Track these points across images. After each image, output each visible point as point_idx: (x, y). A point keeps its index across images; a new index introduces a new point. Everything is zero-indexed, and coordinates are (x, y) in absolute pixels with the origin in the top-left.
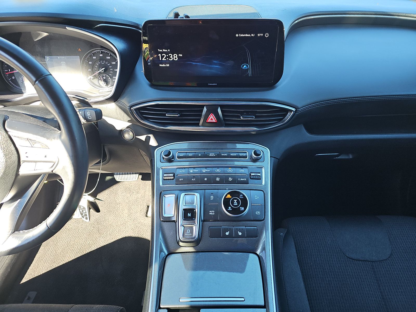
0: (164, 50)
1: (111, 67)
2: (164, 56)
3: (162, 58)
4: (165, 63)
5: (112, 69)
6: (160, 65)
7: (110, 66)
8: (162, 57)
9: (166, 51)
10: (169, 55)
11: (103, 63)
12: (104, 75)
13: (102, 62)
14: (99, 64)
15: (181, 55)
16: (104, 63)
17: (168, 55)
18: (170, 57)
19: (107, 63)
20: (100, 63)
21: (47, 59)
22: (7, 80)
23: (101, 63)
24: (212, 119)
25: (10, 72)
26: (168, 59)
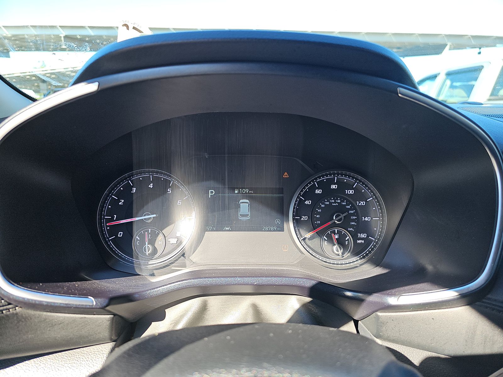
1: (352, 212)
5: (354, 217)
7: (351, 209)
11: (335, 202)
12: (336, 230)
13: (333, 201)
14: (326, 205)
16: (338, 203)
19: (345, 203)
20: (328, 203)
21: (210, 194)
22: (104, 239)
23: (331, 203)
25: (115, 221)
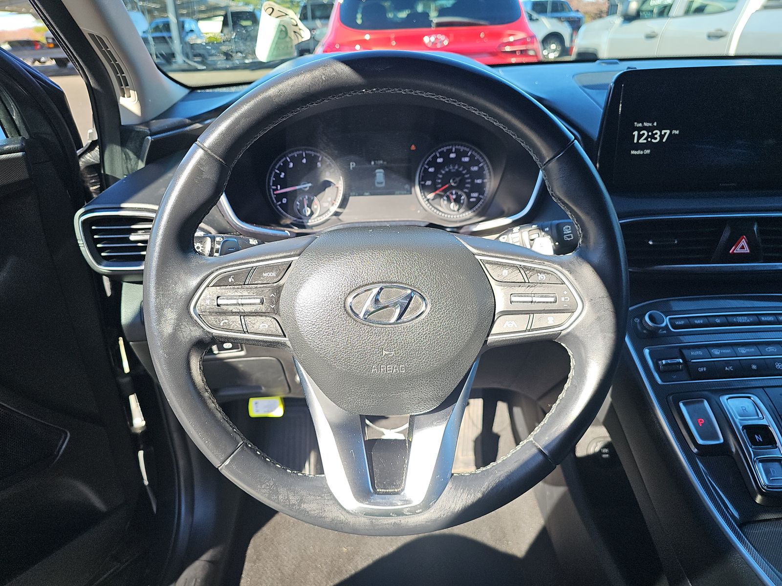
0: (646, 124)
1: (467, 176)
2: (644, 134)
3: (639, 139)
4: (642, 147)
5: (469, 181)
6: (633, 152)
7: (466, 174)
8: (640, 136)
9: (650, 125)
10: (654, 132)
11: (453, 169)
12: (453, 191)
15: (677, 132)
16: (455, 169)
17: (652, 133)
18: (655, 136)
19: (461, 169)
20: (447, 170)
21: (351, 166)
22: (273, 204)
23: (450, 169)
24: (743, 248)
26: (649, 139)
